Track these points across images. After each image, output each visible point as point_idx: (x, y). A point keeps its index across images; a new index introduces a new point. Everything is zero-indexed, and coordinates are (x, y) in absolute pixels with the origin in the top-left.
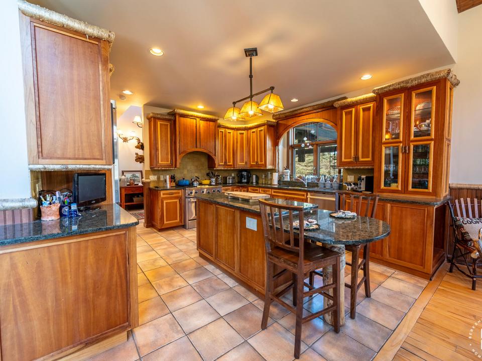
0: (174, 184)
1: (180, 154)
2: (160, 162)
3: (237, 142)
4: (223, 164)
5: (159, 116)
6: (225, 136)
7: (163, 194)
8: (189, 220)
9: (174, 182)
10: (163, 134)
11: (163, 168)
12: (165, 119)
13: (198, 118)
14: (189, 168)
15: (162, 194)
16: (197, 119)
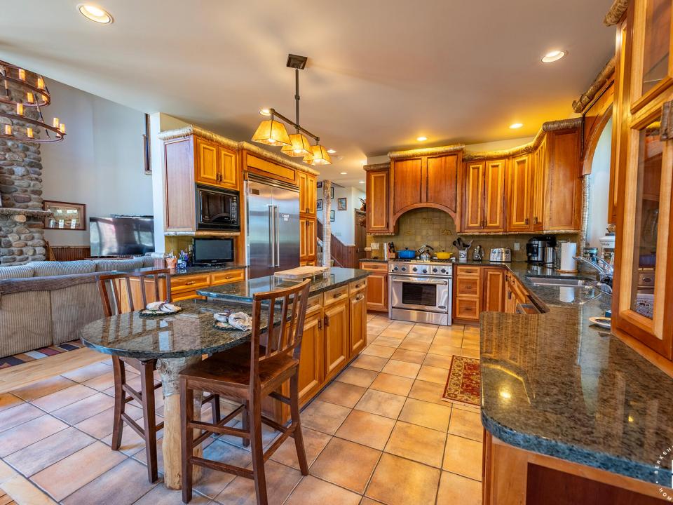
0: (393, 256)
1: (395, 214)
2: (373, 226)
3: (513, 182)
4: (478, 225)
5: (372, 168)
6: (484, 174)
7: (365, 267)
8: (393, 307)
9: (394, 252)
10: (378, 189)
11: (377, 234)
12: (381, 169)
13: (425, 155)
14: (424, 233)
15: (363, 266)
16: (423, 158)
